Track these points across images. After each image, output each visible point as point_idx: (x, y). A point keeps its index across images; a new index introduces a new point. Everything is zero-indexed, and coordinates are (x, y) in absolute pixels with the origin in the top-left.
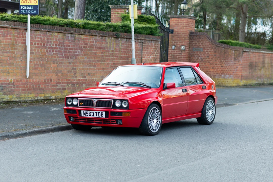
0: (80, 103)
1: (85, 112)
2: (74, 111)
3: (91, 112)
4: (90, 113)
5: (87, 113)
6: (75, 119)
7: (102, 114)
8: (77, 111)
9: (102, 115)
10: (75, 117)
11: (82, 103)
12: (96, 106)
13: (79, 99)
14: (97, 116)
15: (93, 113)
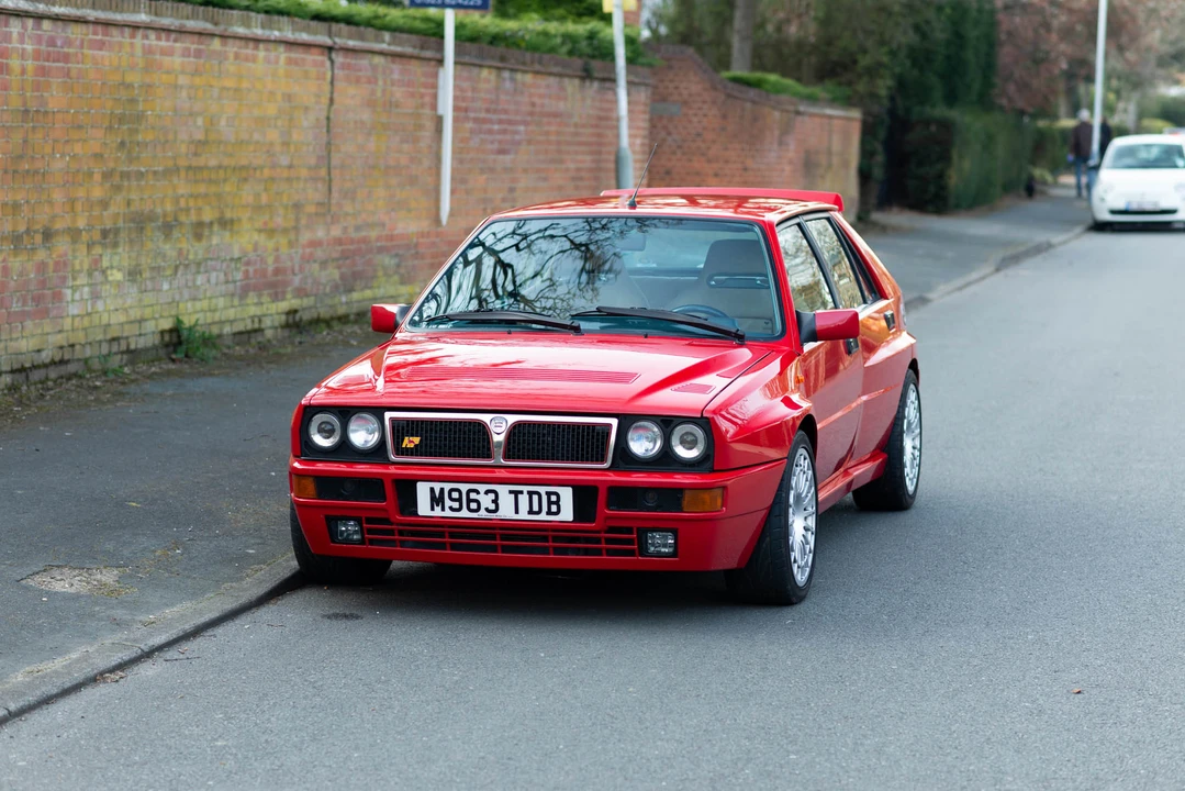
0: (398, 440)
1: (442, 490)
2: (370, 486)
3: (482, 492)
4: (473, 496)
5: (455, 495)
6: (370, 531)
7: (554, 498)
8: (389, 489)
9: (554, 508)
10: (369, 521)
11: (410, 442)
12: (505, 458)
13: (388, 415)
14: (517, 512)
15: (492, 496)
